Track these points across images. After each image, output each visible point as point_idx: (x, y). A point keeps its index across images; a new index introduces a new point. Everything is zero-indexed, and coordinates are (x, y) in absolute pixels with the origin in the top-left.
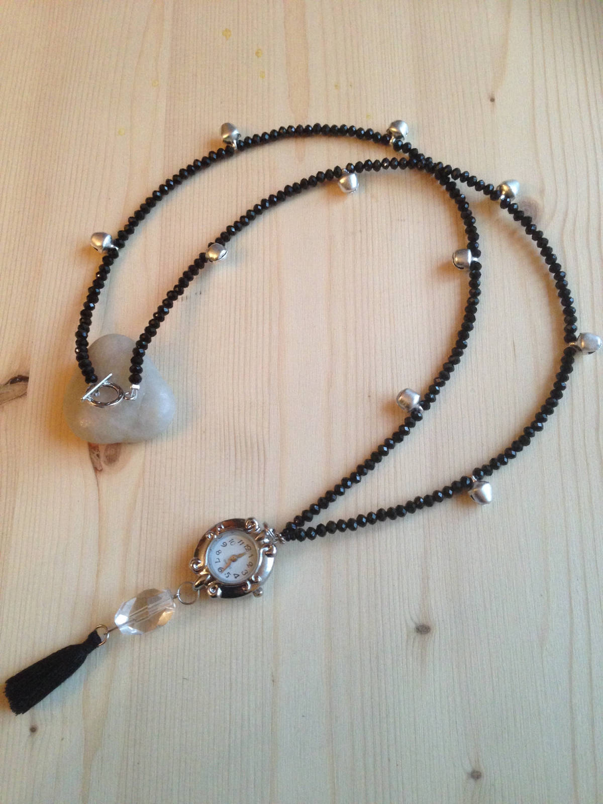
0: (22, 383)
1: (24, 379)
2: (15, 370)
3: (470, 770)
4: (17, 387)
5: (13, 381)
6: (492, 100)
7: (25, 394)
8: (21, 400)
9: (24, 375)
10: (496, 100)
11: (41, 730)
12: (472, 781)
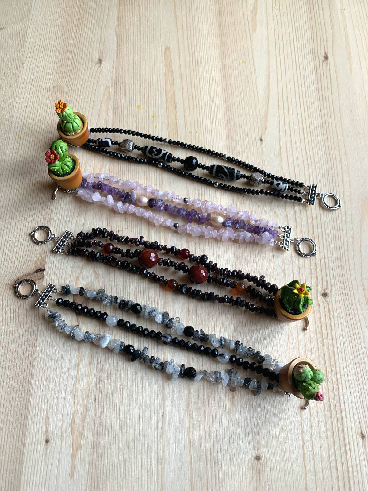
0: (42, 272)
1: (43, 270)
2: (38, 266)
3: (254, 455)
4: (39, 274)
5: (37, 271)
6: (261, 140)
7: (43, 277)
8: (41, 281)
9: (42, 268)
10: (263, 140)
11: (51, 441)
12: (256, 461)
